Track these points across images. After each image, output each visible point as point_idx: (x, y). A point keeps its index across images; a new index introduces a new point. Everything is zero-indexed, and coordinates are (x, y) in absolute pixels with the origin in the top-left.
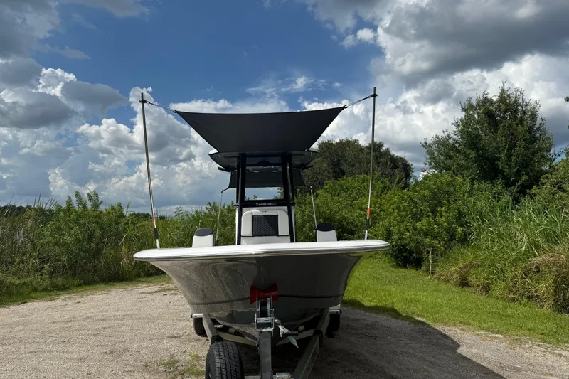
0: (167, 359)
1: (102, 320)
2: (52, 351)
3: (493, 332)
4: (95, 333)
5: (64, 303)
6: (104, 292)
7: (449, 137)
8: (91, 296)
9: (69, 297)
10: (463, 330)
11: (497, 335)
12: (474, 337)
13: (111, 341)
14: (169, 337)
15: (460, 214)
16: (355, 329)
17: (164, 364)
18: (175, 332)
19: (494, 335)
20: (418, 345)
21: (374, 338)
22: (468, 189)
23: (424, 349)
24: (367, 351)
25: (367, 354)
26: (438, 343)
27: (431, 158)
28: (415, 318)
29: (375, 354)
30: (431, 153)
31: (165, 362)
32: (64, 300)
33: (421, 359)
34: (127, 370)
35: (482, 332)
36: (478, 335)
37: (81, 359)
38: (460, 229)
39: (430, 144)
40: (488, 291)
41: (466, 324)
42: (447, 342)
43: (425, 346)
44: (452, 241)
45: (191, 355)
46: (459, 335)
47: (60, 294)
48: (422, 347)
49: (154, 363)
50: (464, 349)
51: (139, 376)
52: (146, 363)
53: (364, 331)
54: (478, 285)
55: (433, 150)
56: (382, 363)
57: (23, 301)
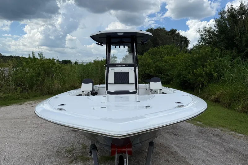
0: (69, 146)
2: (13, 138)
3: (239, 133)
4: (36, 126)
5: (26, 107)
7: (211, 28)
9: (29, 103)
10: (222, 130)
11: (241, 135)
12: (229, 136)
13: (44, 132)
15: (216, 66)
17: (67, 151)
19: (239, 135)
20: (201, 141)
21: (177, 135)
22: (219, 54)
23: (205, 144)
24: (175, 145)
25: (175, 147)
26: (211, 139)
27: (201, 38)
28: (196, 122)
29: (179, 147)
30: (202, 35)
31: (68, 149)
32: (26, 105)
33: (205, 151)
34: (47, 154)
35: (233, 132)
36: (231, 134)
37: (26, 144)
38: (216, 74)
39: (201, 31)
40: (229, 106)
41: (223, 127)
42: (216, 139)
43: (205, 142)
44: (211, 79)
45: (82, 144)
46: (221, 134)
47: (25, 101)
48: (203, 142)
49: (62, 150)
50: (226, 144)
51: (53, 159)
52: (58, 149)
53: (171, 130)
54: (225, 103)
55: (203, 34)
56: (184, 155)
57: (7, 105)
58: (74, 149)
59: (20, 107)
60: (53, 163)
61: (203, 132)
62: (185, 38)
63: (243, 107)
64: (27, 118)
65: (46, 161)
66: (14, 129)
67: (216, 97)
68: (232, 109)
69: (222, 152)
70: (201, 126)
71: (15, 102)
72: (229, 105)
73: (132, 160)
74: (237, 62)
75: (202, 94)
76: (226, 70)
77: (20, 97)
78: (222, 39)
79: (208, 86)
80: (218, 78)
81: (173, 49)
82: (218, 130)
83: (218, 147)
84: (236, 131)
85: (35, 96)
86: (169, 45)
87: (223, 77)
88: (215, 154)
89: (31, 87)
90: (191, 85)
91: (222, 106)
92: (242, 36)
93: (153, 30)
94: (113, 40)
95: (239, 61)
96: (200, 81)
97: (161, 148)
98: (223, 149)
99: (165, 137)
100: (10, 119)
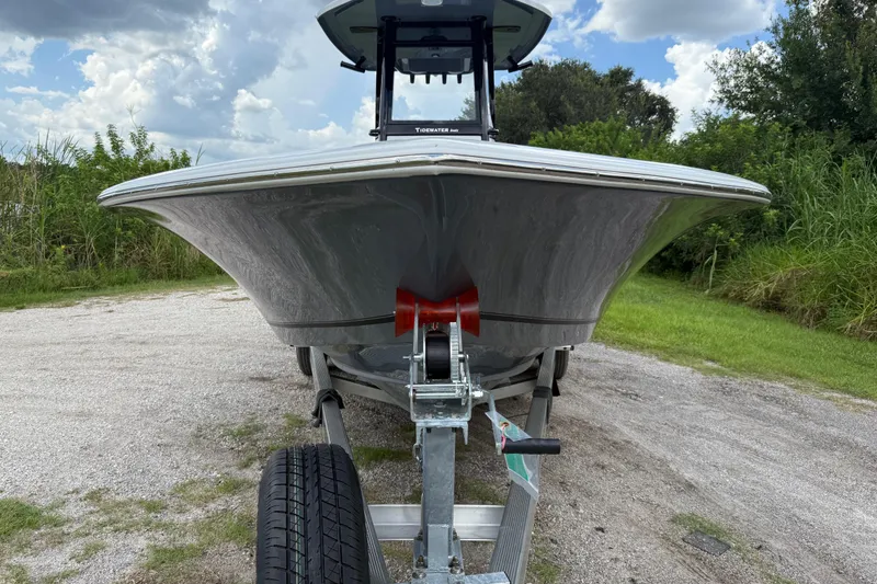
0: (240, 422)
1: (143, 343)
3: (855, 395)
4: (121, 365)
5: (88, 312)
6: (156, 296)
8: (134, 302)
9: (97, 303)
10: (797, 387)
11: (864, 401)
12: (823, 403)
13: (148, 382)
14: (252, 379)
15: (773, 186)
16: (594, 378)
17: (232, 433)
18: (265, 369)
19: (858, 401)
20: (722, 416)
21: (633, 397)
22: (785, 144)
23: (734, 424)
24: (625, 423)
25: (626, 430)
26: (759, 412)
27: (723, 91)
28: (701, 363)
29: (641, 430)
30: (724, 81)
31: (235, 428)
32: (88, 307)
33: (735, 444)
34: (159, 441)
35: (835, 395)
36: (828, 399)
37: (83, 415)
38: (772, 212)
39: (723, 65)
40: (820, 319)
41: (799, 377)
42: (775, 410)
43: (734, 418)
44: (754, 232)
45: (287, 416)
46: (793, 398)
47: (84, 297)
48: (729, 419)
49: (214, 430)
50: (811, 426)
51: (178, 455)
52: (199, 430)
53: (611, 383)
54: (804, 311)
55: (727, 75)
56: (660, 451)
57: (20, 305)
58: (257, 429)
59: (66, 312)
60: (178, 467)
61: (726, 391)
62: (663, 102)
63: (869, 323)
64: (88, 343)
65: (153, 460)
66: (42, 374)
67: (773, 287)
68: (828, 328)
69: (800, 447)
70: (721, 373)
71: (47, 296)
72: (818, 319)
73: (470, 461)
74: (850, 173)
75: (721, 284)
76: (811, 197)
77: (67, 282)
78: (797, 89)
79: (743, 256)
80: (781, 225)
81: (618, 135)
82: (783, 386)
83: (782, 433)
84: (846, 389)
85: (122, 282)
86: (605, 121)
87: (800, 224)
88: (772, 453)
89: (106, 249)
90: (684, 254)
91: (792, 322)
92: (869, 79)
93: (547, 67)
94: (402, 34)
95: (859, 167)
96: (714, 238)
97: (576, 429)
98: (801, 440)
99: (589, 402)
100: (27, 346)
